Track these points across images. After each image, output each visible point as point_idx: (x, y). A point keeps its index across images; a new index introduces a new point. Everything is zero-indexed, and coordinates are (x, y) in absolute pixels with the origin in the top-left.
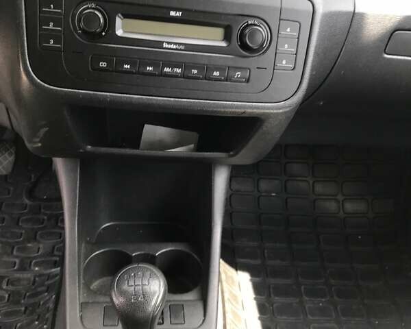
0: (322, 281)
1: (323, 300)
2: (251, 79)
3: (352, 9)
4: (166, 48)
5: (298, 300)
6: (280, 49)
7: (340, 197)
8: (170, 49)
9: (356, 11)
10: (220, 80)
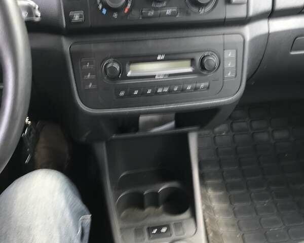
0: (264, 188)
1: (267, 201)
2: (210, 87)
3: (267, 31)
4: (157, 79)
5: (250, 204)
6: (226, 67)
7: (270, 129)
8: (160, 79)
9: (270, 32)
10: (192, 92)
